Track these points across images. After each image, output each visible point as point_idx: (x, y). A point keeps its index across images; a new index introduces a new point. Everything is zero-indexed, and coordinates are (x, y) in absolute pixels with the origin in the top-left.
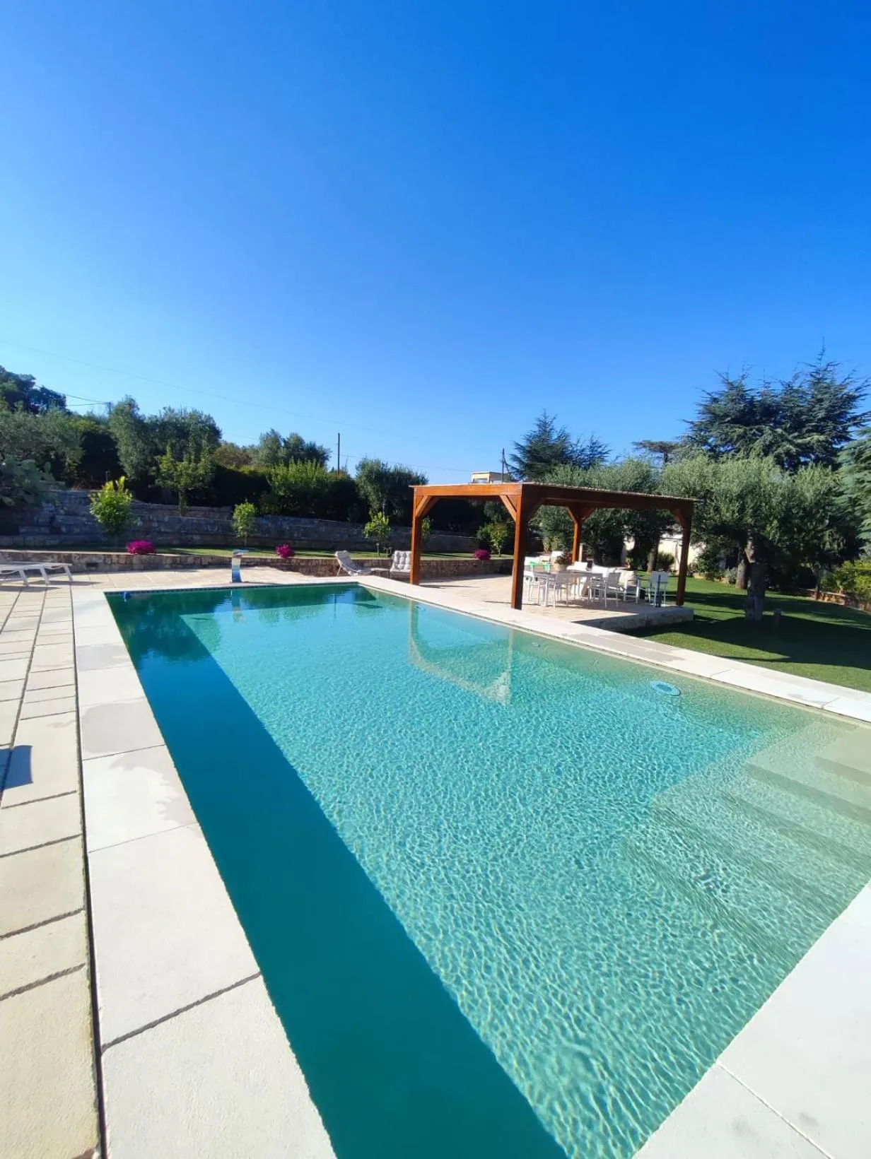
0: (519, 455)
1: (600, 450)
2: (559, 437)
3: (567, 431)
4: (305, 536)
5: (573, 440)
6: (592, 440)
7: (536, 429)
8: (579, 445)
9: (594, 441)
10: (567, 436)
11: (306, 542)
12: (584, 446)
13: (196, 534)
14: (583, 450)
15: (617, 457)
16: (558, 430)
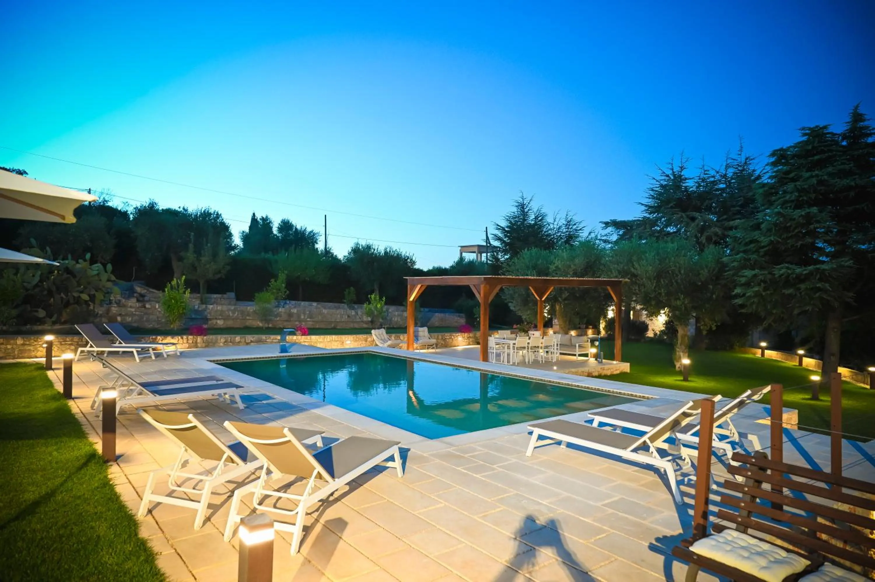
0: (500, 235)
1: (575, 227)
2: (536, 218)
3: (543, 211)
4: (310, 318)
5: (549, 219)
6: (566, 218)
7: (515, 209)
8: (556, 223)
9: (569, 219)
10: (543, 216)
11: (311, 323)
12: (561, 224)
13: (219, 319)
14: (559, 228)
15: (590, 233)
16: (535, 210)
